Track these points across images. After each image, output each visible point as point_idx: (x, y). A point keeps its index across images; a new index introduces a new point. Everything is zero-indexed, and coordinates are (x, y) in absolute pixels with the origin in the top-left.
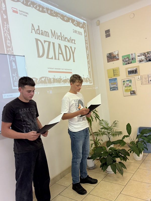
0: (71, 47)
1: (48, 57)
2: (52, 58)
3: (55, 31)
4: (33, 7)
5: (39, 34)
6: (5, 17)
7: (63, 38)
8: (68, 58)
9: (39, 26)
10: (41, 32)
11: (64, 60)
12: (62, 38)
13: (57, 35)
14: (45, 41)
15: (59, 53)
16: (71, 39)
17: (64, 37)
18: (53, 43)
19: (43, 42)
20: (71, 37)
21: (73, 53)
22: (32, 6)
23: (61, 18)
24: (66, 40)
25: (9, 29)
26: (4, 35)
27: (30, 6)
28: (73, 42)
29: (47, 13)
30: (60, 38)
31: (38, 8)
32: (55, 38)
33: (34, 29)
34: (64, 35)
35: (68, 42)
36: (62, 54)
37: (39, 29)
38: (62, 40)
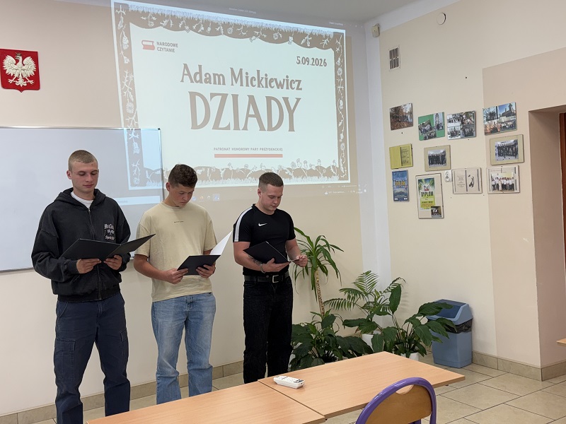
0: (286, 99)
2: (228, 128)
3: (241, 70)
4: (191, 29)
5: (200, 81)
6: (126, 61)
7: (263, 82)
9: (200, 67)
11: (262, 128)
13: (247, 78)
14: (213, 95)
15: (248, 116)
16: (287, 80)
17: (266, 79)
18: (235, 97)
19: (208, 98)
21: (291, 112)
22: (187, 28)
23: (262, 38)
24: (274, 84)
25: (133, 82)
26: (123, 94)
27: (183, 29)
28: (295, 85)
30: (255, 83)
31: (203, 28)
32: (242, 85)
33: (189, 74)
35: (278, 88)
37: (200, 72)
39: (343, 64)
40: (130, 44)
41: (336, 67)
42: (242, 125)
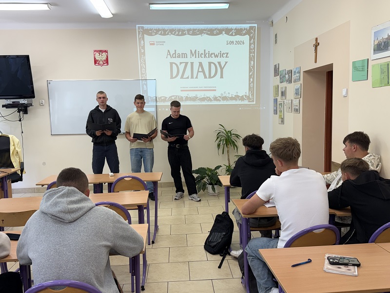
0: (219, 63)
1: (182, 77)
2: (188, 78)
3: (196, 50)
4: (172, 34)
5: (175, 57)
6: (143, 51)
7: (207, 55)
8: (212, 75)
9: (175, 50)
10: (177, 55)
11: (205, 77)
12: (205, 56)
13: (199, 54)
14: (181, 63)
15: (198, 71)
16: (221, 53)
17: (209, 54)
18: (192, 63)
19: (179, 64)
20: (221, 52)
21: (222, 69)
22: (170, 33)
23: (207, 34)
24: (213, 56)
25: (145, 60)
26: (141, 65)
27: (168, 34)
28: (225, 56)
29: (189, 34)
30: (203, 56)
31: (177, 33)
32: (196, 57)
33: (170, 54)
34: (209, 52)
35: (215, 57)
36: (203, 71)
37: (175, 53)
38: (205, 57)
39: (254, 42)
40: (144, 44)
41: (250, 44)
42: (195, 76)
